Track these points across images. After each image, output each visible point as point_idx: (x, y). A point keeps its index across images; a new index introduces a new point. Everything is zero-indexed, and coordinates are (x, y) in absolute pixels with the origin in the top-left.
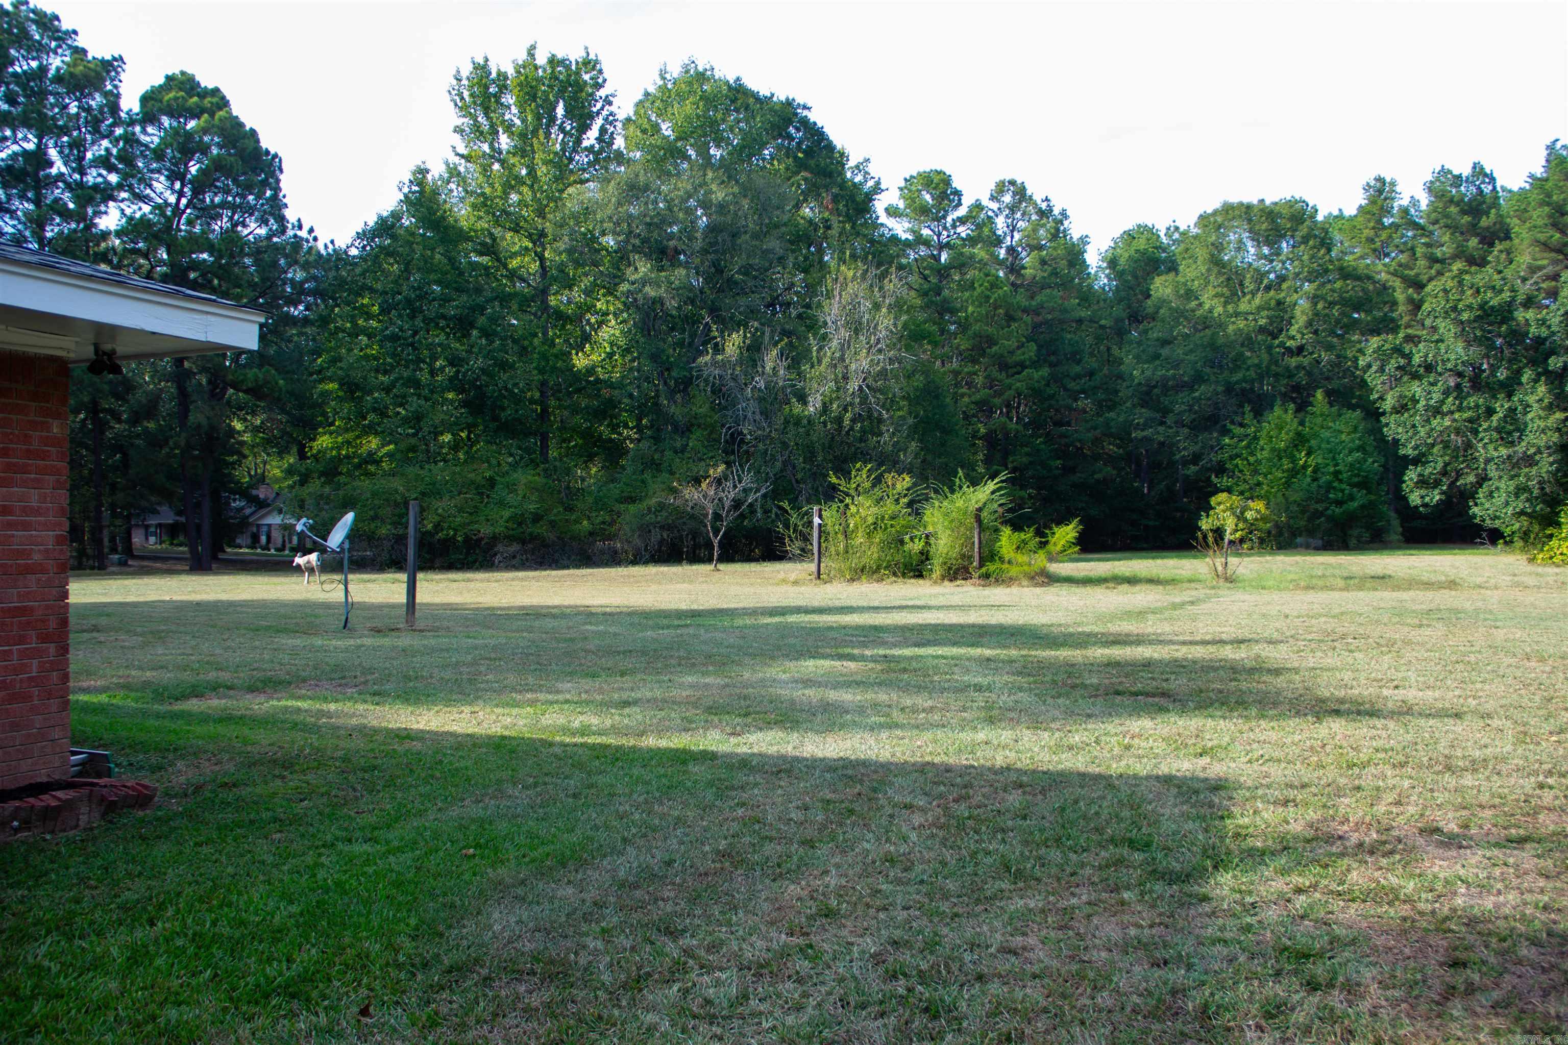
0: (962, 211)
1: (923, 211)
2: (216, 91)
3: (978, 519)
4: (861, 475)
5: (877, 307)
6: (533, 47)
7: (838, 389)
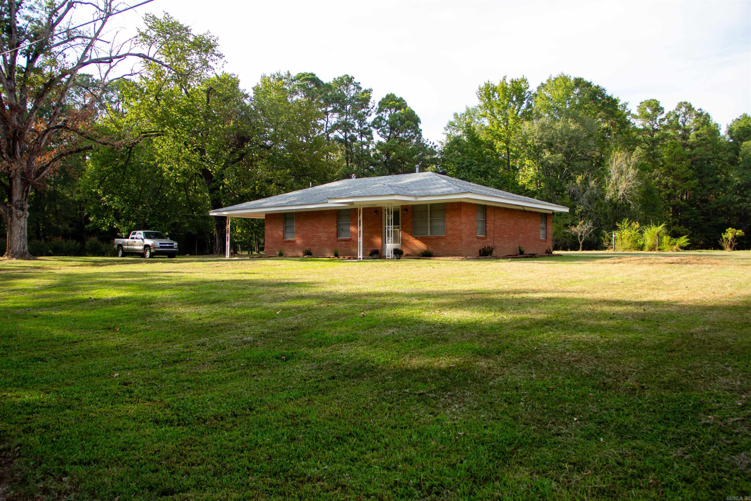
0: (663, 116)
1: (647, 117)
2: (401, 99)
3: (658, 235)
4: (625, 223)
5: (629, 166)
6: (505, 77)
7: (615, 194)
